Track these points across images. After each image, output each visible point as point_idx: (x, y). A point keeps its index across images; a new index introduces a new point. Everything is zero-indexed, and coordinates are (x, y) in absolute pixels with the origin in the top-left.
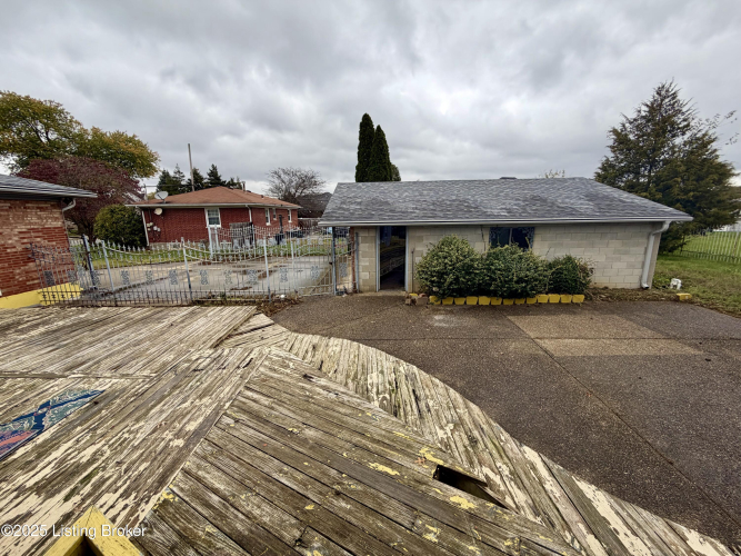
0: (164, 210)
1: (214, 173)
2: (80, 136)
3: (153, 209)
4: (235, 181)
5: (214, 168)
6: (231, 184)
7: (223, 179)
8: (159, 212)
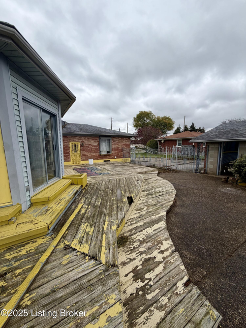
0: (165, 141)
1: (193, 126)
2: (154, 120)
3: (161, 141)
4: (201, 128)
5: (193, 124)
6: (199, 130)
7: (196, 128)
8: (163, 142)
